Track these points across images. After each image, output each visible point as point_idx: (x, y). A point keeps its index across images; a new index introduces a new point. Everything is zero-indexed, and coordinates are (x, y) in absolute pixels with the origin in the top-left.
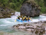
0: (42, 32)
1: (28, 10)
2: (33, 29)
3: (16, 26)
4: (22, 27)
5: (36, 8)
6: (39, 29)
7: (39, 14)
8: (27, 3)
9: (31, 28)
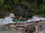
0: (32, 30)
1: (21, 11)
2: (24, 27)
3: (7, 26)
4: (13, 26)
5: (29, 9)
6: (29, 28)
7: (32, 15)
8: (21, 5)
9: (22, 27)
